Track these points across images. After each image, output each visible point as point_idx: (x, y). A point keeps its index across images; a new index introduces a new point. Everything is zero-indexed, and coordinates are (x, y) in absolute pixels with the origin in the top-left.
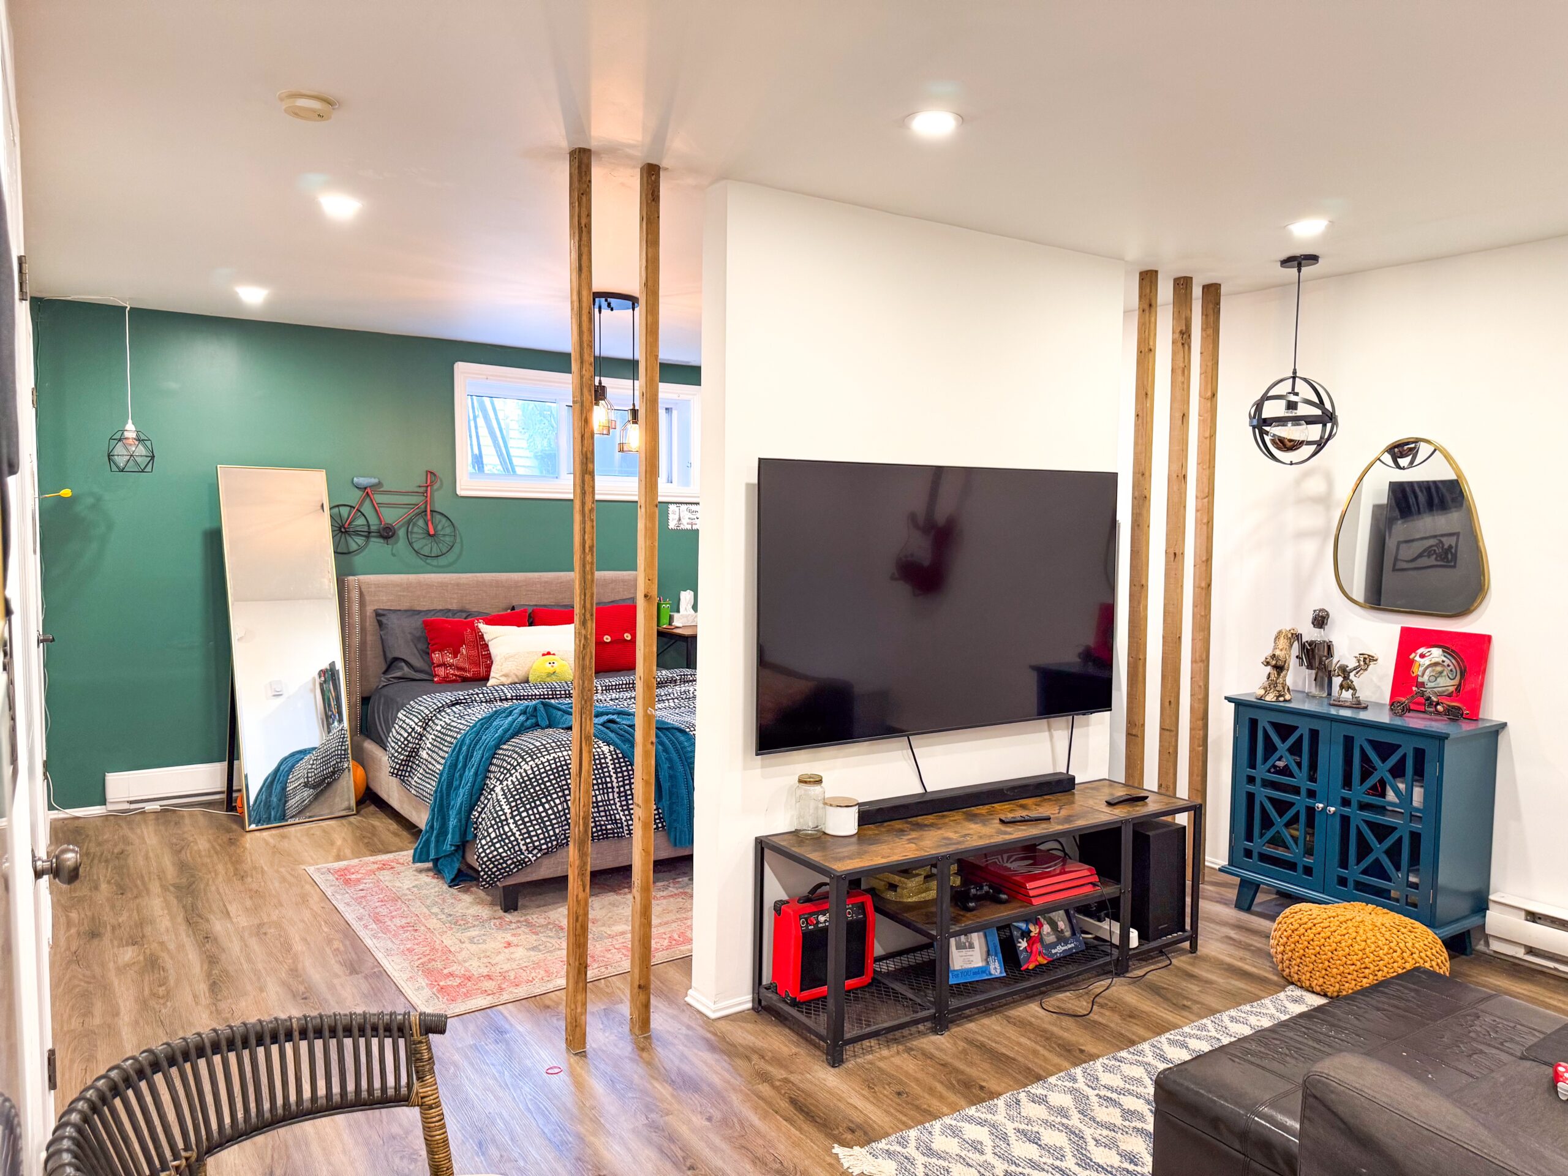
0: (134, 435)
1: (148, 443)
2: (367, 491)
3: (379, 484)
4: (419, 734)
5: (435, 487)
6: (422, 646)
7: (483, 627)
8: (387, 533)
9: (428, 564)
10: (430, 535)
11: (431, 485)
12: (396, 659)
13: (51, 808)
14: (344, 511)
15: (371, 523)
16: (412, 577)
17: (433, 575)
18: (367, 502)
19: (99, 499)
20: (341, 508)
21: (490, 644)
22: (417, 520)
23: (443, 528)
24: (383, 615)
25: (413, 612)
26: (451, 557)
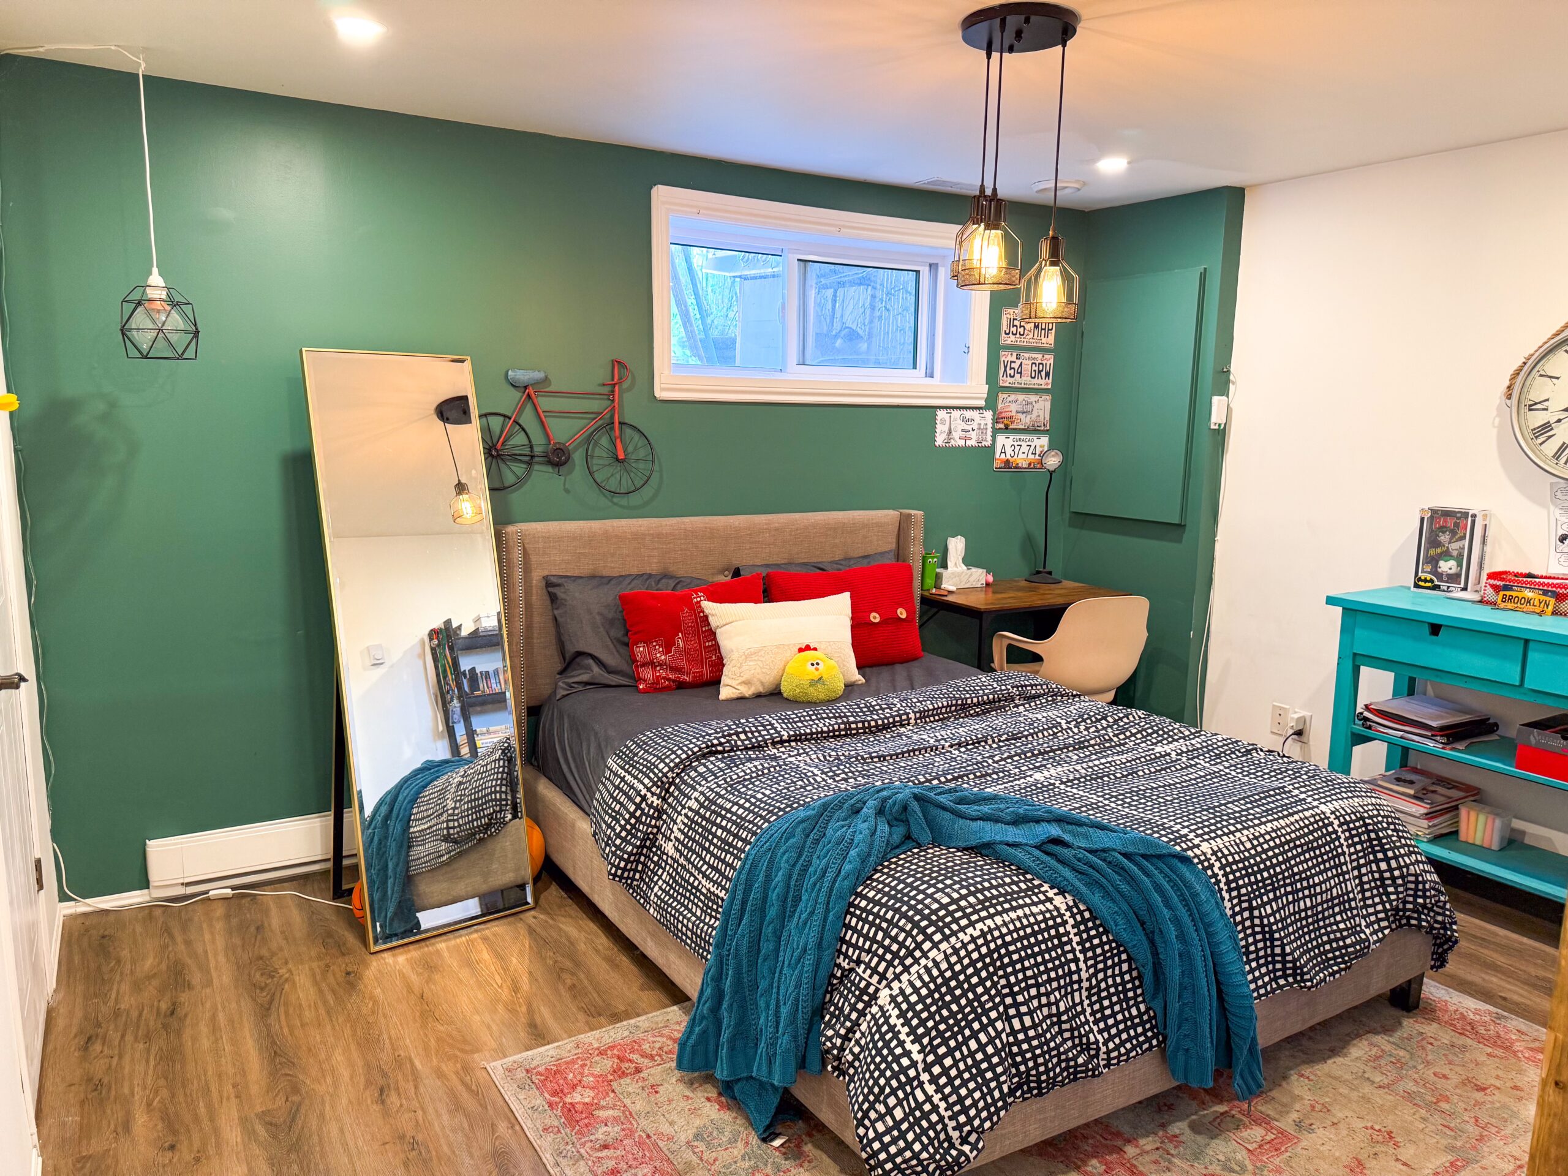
0: (163, 295)
1: (188, 309)
2: (528, 392)
3: (546, 380)
4: (656, 809)
5: (625, 385)
6: (618, 632)
7: (709, 607)
8: (558, 458)
9: (615, 504)
10: (618, 460)
11: (620, 382)
12: (580, 654)
13: (63, 898)
14: (496, 423)
15: (534, 443)
16: (596, 525)
17: (624, 522)
18: (529, 409)
19: (113, 405)
20: (490, 418)
21: (718, 632)
22: (600, 438)
23: (636, 449)
24: (559, 585)
25: (599, 580)
26: (647, 492)
